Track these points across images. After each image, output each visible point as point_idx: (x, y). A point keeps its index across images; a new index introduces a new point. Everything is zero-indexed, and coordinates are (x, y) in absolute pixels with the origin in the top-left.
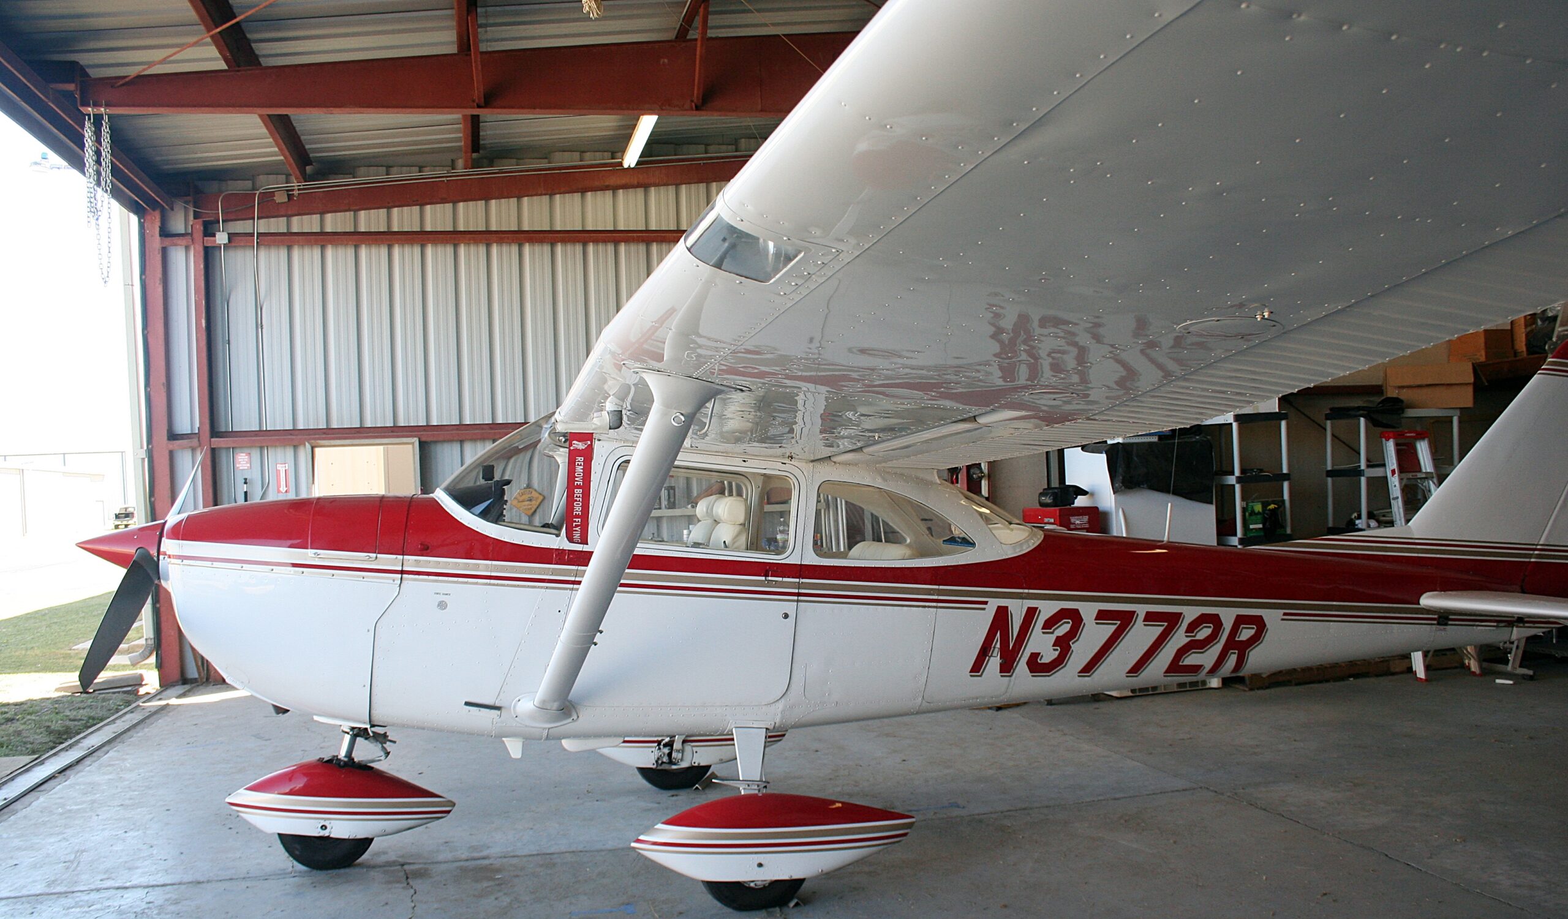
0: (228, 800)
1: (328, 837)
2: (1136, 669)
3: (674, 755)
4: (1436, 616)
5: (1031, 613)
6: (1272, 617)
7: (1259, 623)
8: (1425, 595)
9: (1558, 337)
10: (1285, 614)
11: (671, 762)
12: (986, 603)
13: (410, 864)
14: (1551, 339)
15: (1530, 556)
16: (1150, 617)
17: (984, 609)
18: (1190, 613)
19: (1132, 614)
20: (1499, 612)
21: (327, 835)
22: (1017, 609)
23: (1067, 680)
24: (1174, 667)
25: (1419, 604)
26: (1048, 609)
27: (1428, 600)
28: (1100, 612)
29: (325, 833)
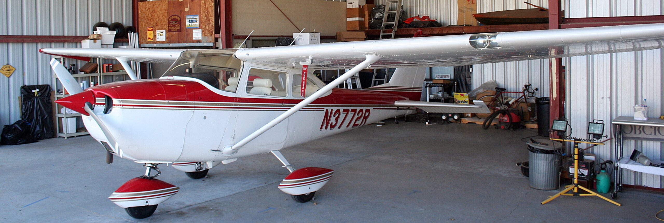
0: (109, 198)
1: (148, 206)
2: (348, 126)
3: (201, 166)
4: (396, 107)
5: (332, 110)
6: (371, 109)
7: (368, 111)
8: (396, 102)
9: (384, 25)
10: (374, 108)
11: (201, 169)
12: (324, 109)
13: (170, 211)
14: (382, 26)
15: (410, 90)
16: (352, 111)
17: (323, 110)
18: (358, 109)
19: (348, 110)
20: (406, 105)
21: (147, 205)
22: (329, 109)
23: (336, 130)
24: (355, 125)
25: (394, 104)
26: (335, 109)
27: (397, 103)
28: (344, 110)
29: (147, 204)
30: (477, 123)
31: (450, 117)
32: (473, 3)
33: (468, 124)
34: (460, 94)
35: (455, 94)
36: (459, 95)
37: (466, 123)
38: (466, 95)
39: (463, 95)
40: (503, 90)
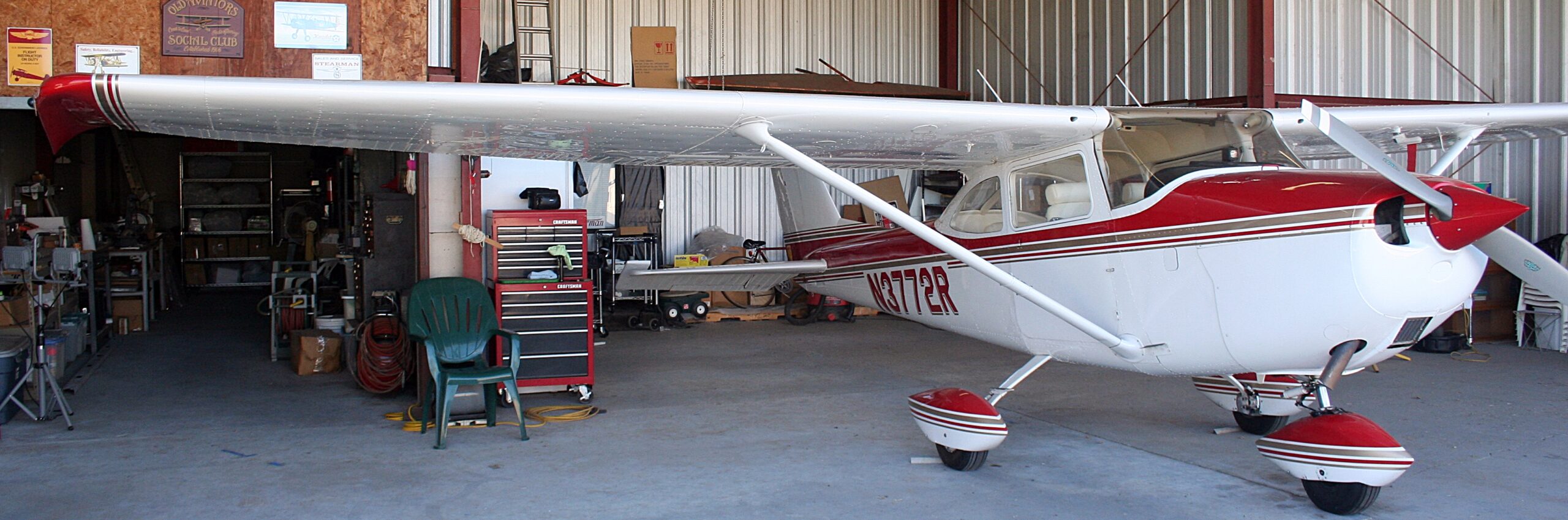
30: (742, 318)
31: (686, 311)
32: (669, 51)
33: (723, 323)
34: (691, 258)
35: (677, 258)
36: (688, 259)
37: (718, 322)
38: (704, 258)
39: (696, 260)
40: (761, 245)
